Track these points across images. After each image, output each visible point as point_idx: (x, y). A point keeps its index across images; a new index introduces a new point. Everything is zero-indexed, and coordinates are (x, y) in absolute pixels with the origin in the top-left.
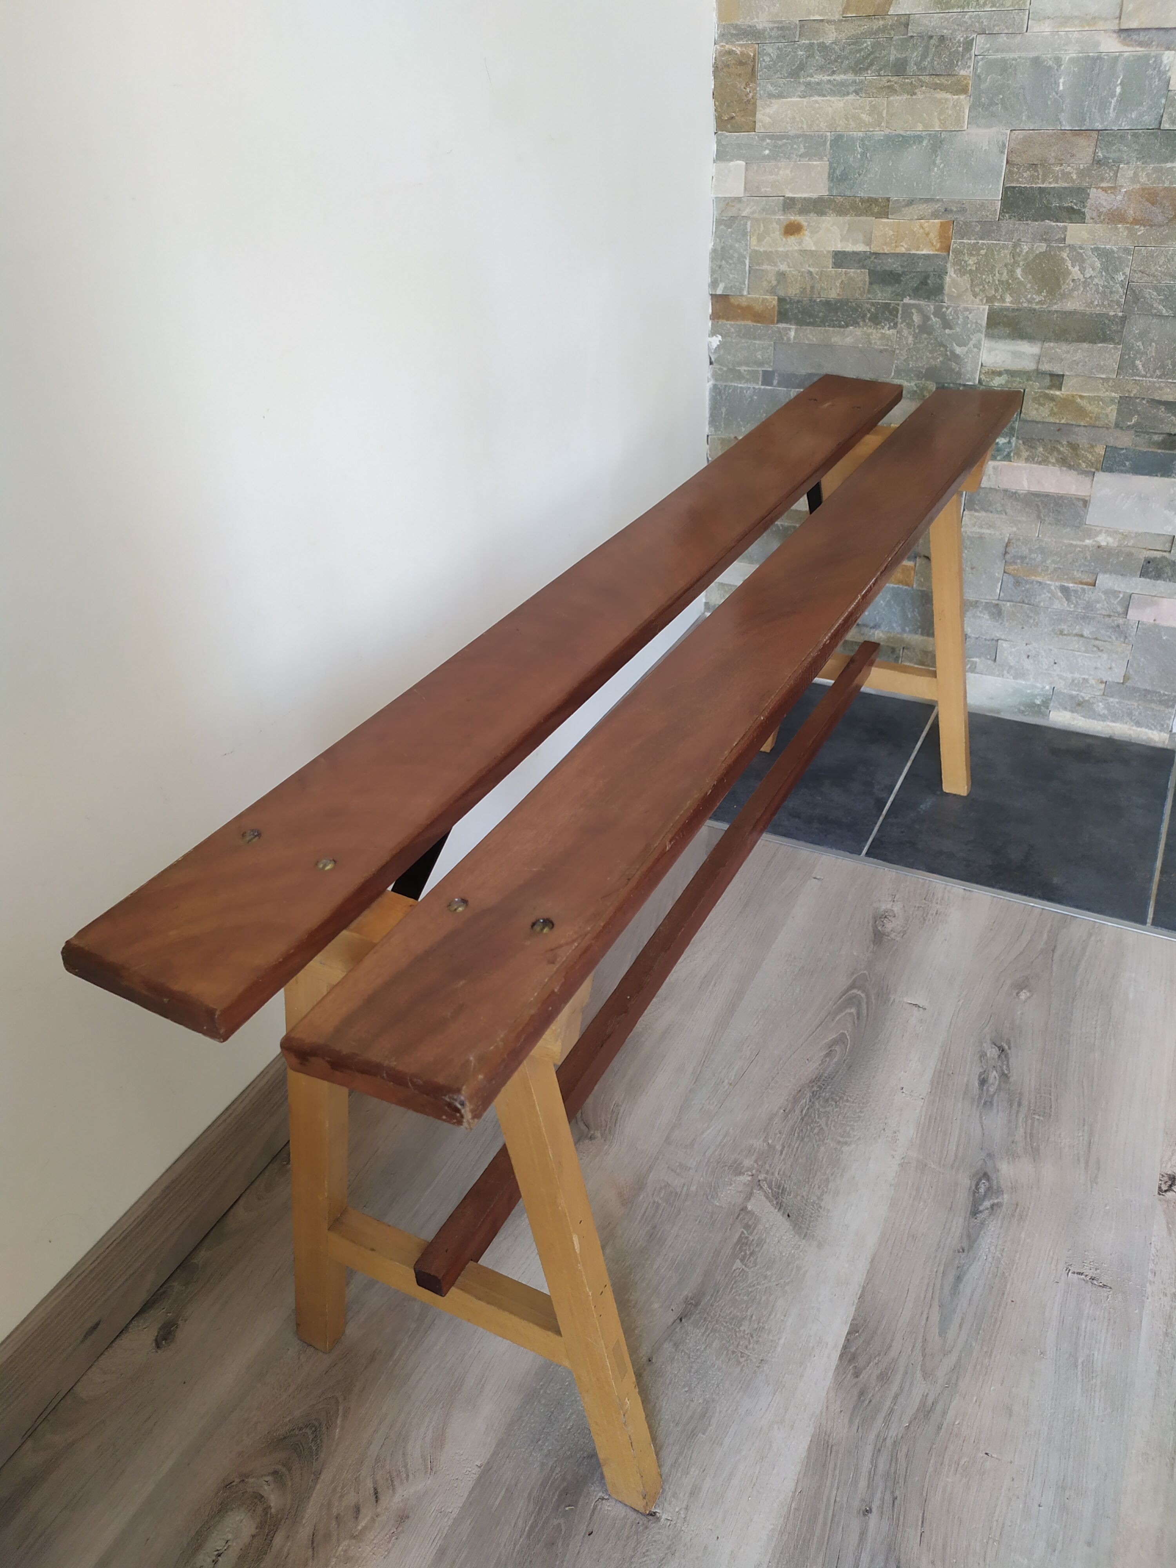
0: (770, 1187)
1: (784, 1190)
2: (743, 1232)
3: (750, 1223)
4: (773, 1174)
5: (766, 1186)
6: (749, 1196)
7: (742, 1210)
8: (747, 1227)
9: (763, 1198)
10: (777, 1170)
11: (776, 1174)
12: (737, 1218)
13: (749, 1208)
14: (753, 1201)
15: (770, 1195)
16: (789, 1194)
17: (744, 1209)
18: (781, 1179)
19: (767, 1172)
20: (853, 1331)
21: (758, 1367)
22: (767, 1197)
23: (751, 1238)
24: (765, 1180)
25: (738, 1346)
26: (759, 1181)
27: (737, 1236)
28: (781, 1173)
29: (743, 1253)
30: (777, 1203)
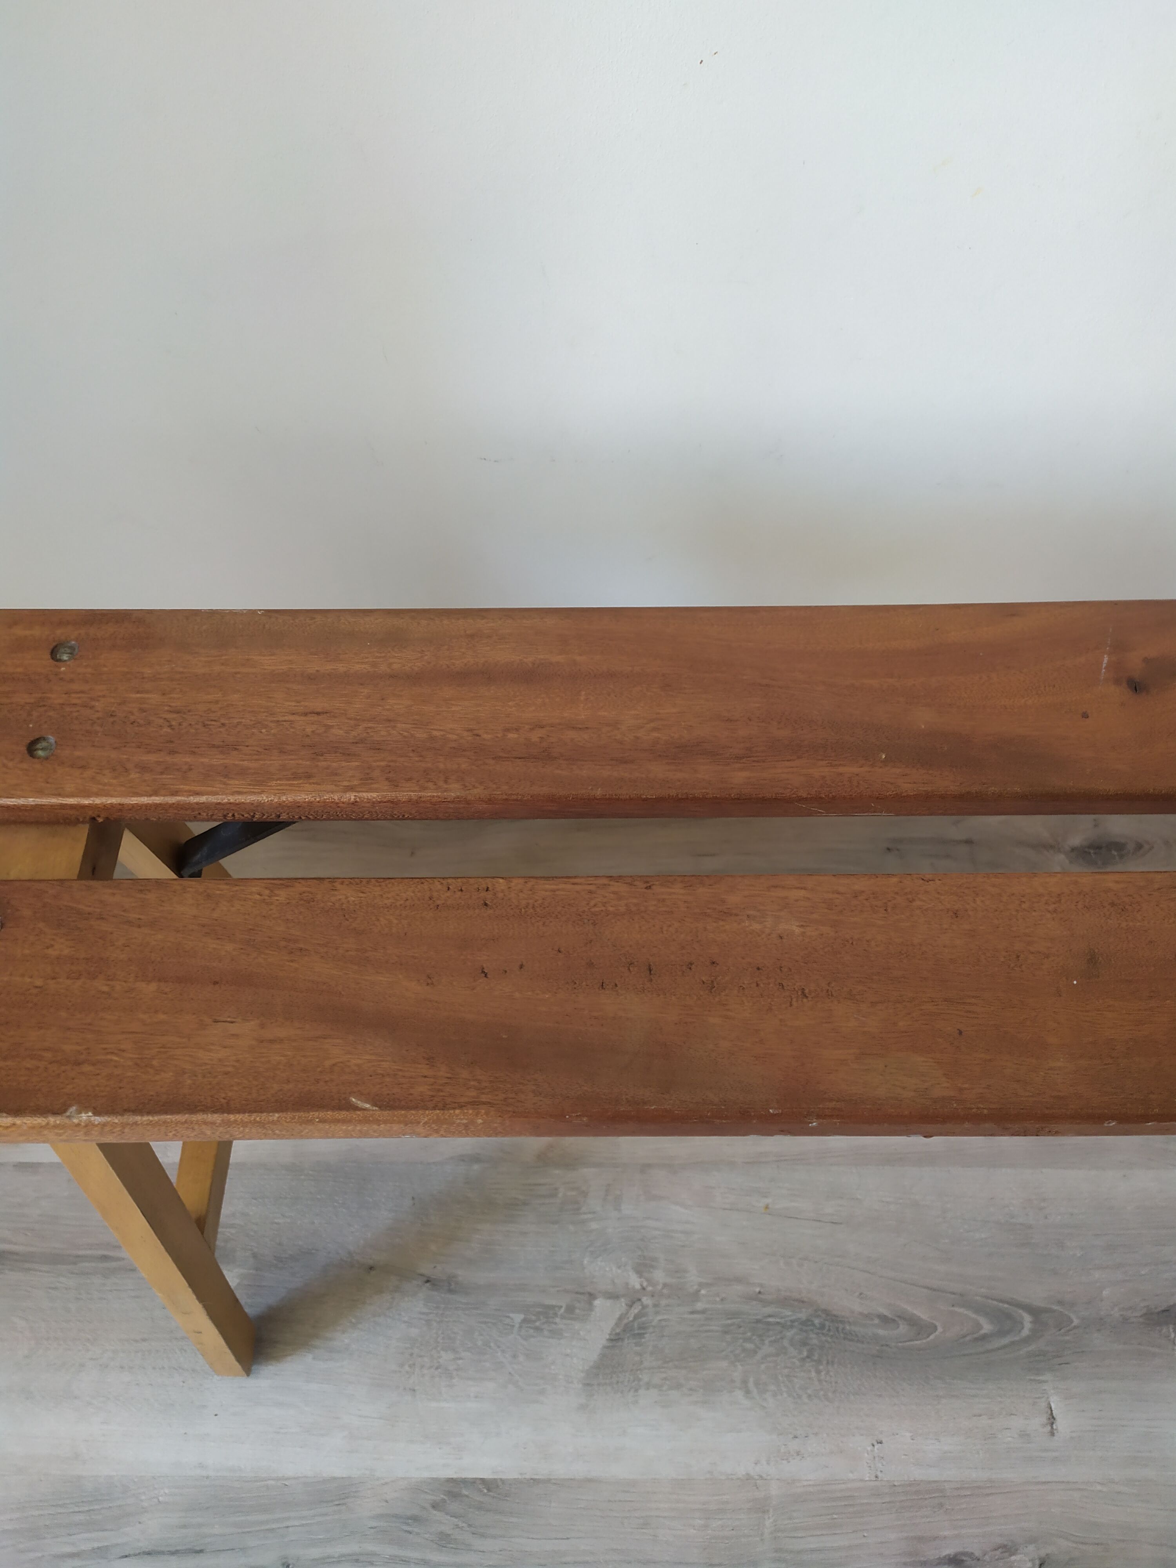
0: (636, 1317)
1: (641, 1335)
2: (561, 1307)
3: (577, 1311)
4: (657, 1313)
5: (636, 1311)
6: (613, 1296)
7: (590, 1294)
8: (570, 1309)
9: (617, 1315)
10: (665, 1317)
11: (659, 1318)
12: (577, 1293)
13: (597, 1302)
14: (609, 1303)
15: (625, 1321)
16: (637, 1344)
17: (592, 1296)
18: (654, 1327)
19: (655, 1306)
20: (489, 1485)
21: (405, 1389)
22: (620, 1319)
23: (557, 1320)
24: (644, 1307)
25: (421, 1356)
26: (640, 1300)
27: (554, 1302)
28: (664, 1323)
29: (534, 1318)
30: (618, 1334)
